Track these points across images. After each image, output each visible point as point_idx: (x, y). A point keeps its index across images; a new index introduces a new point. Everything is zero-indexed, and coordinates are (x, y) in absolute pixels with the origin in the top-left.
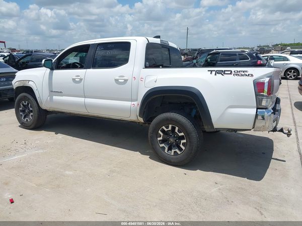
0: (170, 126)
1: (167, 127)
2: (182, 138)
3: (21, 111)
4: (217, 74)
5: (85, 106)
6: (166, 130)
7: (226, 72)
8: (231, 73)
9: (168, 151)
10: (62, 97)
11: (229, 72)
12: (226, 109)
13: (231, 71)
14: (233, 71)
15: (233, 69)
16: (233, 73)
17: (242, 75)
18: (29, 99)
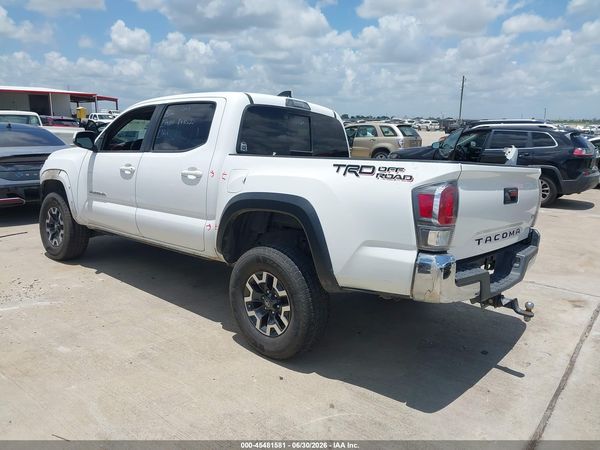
0: (265, 274)
1: (260, 278)
2: (283, 301)
3: (49, 226)
4: (348, 173)
5: (137, 222)
6: (258, 282)
7: (365, 170)
8: (372, 173)
9: (261, 326)
10: (103, 204)
11: (370, 170)
12: (359, 248)
13: (374, 168)
14: (377, 168)
15: (377, 164)
16: (377, 172)
17: (393, 177)
18: (59, 204)
